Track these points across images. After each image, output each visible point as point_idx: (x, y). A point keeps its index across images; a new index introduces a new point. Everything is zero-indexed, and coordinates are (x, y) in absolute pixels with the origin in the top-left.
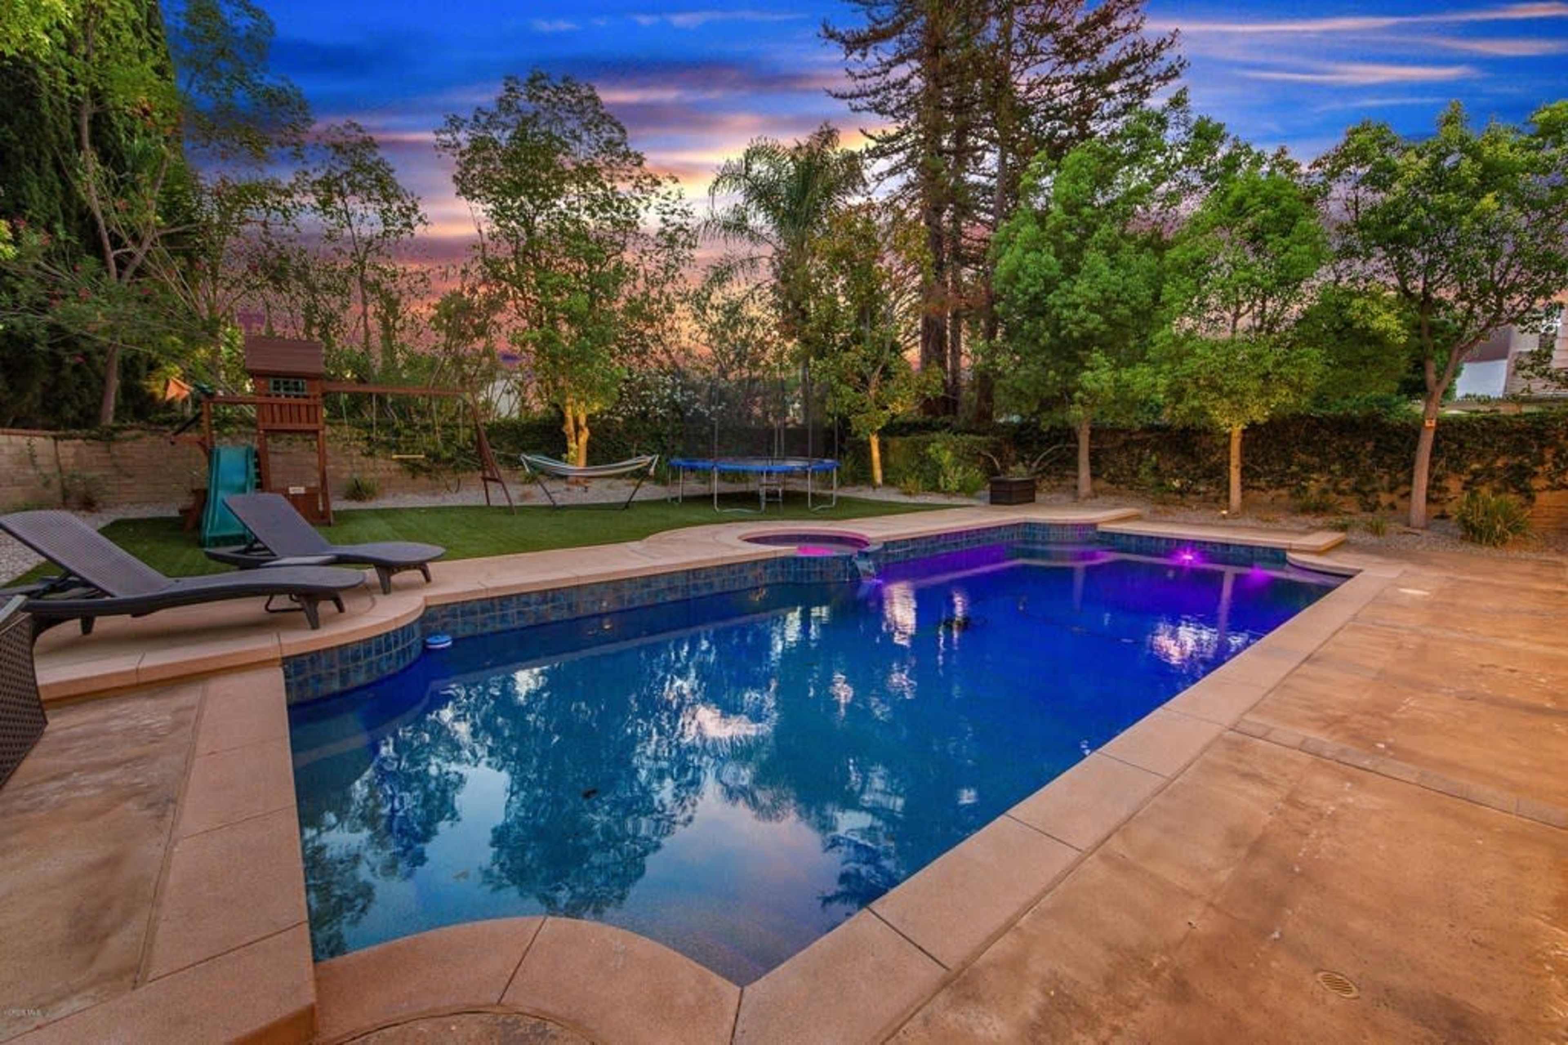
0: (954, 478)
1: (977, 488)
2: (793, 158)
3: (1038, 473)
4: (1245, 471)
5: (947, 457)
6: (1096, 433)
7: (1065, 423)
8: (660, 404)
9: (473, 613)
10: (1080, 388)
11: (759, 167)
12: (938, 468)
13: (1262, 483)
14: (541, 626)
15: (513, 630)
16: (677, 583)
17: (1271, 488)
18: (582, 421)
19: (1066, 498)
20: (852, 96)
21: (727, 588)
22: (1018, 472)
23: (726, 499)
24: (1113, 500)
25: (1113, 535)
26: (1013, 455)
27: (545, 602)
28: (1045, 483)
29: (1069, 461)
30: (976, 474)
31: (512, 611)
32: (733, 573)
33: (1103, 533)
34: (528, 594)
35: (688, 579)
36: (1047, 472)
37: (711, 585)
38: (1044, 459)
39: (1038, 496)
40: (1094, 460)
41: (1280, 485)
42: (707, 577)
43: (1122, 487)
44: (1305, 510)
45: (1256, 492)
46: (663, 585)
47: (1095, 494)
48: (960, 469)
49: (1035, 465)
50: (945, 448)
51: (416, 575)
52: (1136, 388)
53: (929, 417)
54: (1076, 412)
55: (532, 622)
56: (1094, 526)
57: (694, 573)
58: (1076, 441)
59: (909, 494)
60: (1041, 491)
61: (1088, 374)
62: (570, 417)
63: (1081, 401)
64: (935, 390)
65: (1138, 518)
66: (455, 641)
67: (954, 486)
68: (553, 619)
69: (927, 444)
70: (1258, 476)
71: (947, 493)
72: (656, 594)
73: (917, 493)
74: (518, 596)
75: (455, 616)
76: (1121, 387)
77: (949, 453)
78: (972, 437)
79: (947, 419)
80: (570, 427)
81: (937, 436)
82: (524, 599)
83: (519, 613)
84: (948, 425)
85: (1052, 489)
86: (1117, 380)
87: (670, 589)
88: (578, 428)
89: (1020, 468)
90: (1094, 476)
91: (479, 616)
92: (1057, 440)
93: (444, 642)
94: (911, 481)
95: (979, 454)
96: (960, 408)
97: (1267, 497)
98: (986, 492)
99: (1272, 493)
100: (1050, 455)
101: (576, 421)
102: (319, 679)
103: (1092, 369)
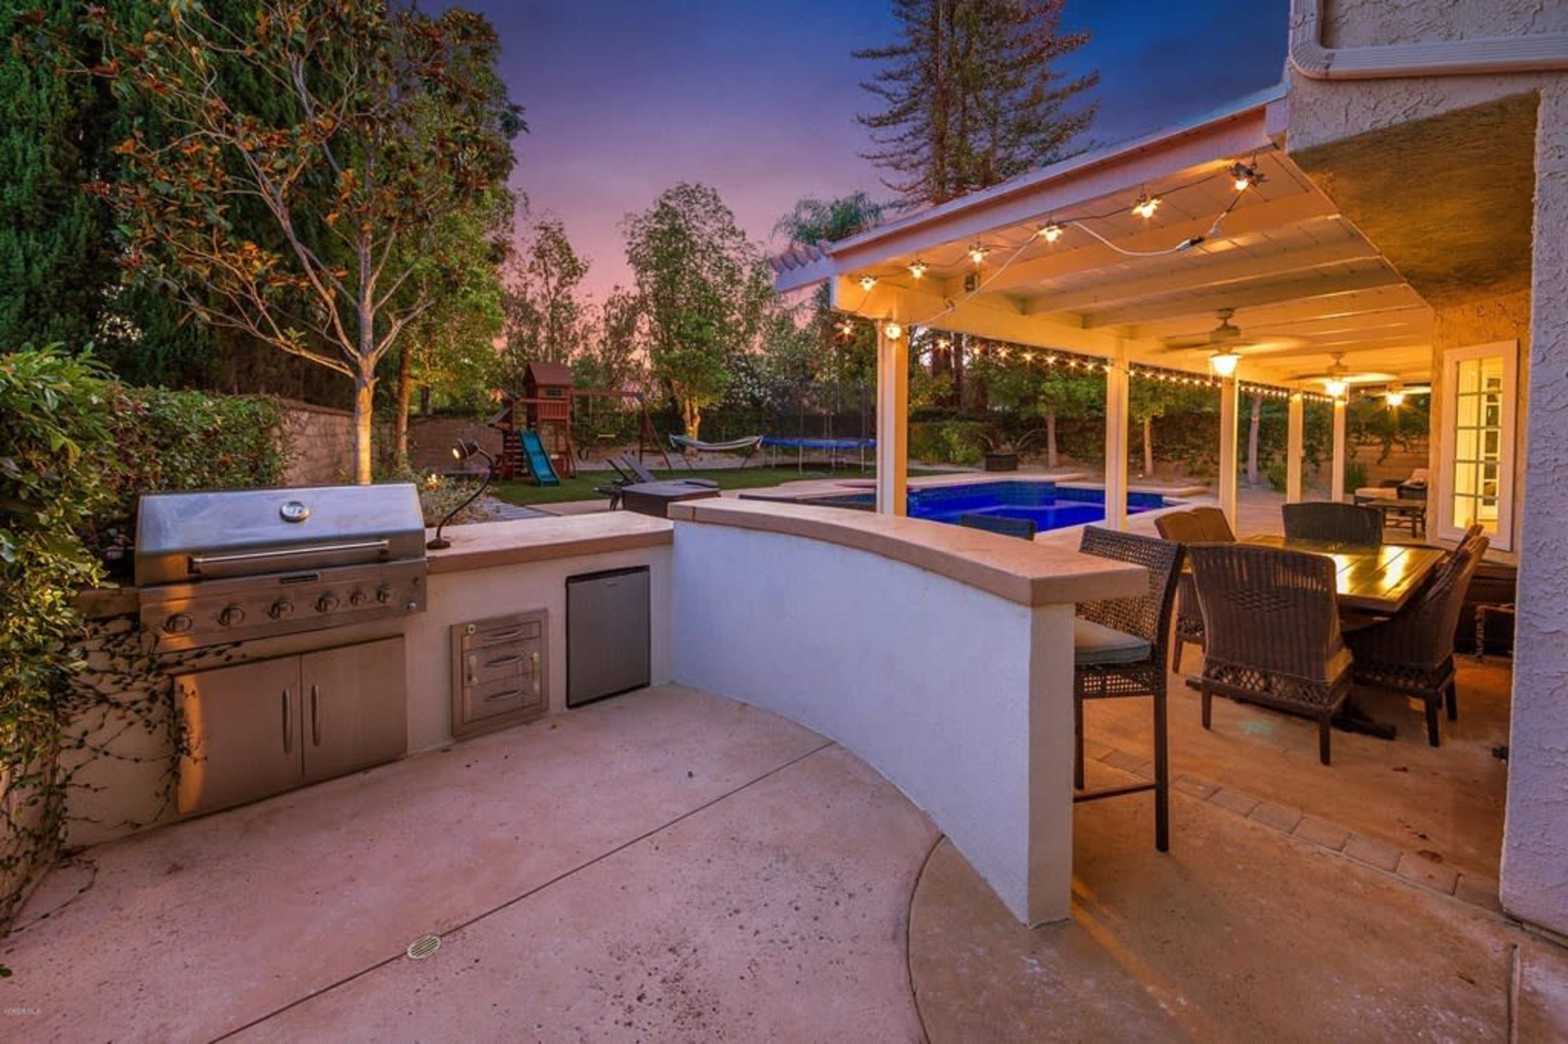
0: (960, 453)
1: (977, 460)
2: (832, 208)
3: (1021, 450)
4: (1155, 449)
5: (955, 438)
6: (1059, 422)
7: (1036, 413)
8: (745, 398)
10: (1043, 393)
11: (806, 216)
12: (948, 446)
13: (1169, 456)
17: (1174, 460)
18: (696, 411)
19: (1038, 467)
20: (875, 157)
22: (1007, 448)
23: (808, 467)
24: (1072, 469)
26: (1003, 437)
28: (1026, 458)
29: (1043, 442)
30: (976, 450)
33: (1060, 489)
36: (1027, 449)
38: (1026, 440)
39: (1020, 466)
40: (1059, 439)
41: (1180, 458)
43: (1081, 460)
44: (1191, 474)
45: (1165, 463)
47: (1060, 464)
48: (965, 446)
49: (1018, 444)
50: (954, 431)
52: (1078, 394)
53: (939, 407)
54: (1042, 409)
56: (1052, 483)
58: (1046, 427)
59: (927, 464)
60: (1023, 463)
61: (1048, 384)
62: (688, 408)
63: (1044, 401)
64: (946, 391)
65: (1084, 479)
67: (960, 459)
69: (940, 429)
70: (1166, 452)
71: (954, 463)
73: (934, 464)
76: (1069, 393)
77: (956, 436)
78: (972, 423)
79: (952, 409)
80: (687, 416)
81: (948, 423)
84: (952, 414)
85: (1031, 462)
86: (1067, 388)
88: (693, 417)
89: (1008, 446)
90: (1060, 451)
92: (1034, 426)
94: (929, 455)
95: (978, 436)
96: (962, 401)
97: (1172, 466)
98: (983, 464)
99: (1176, 463)
100: (1029, 437)
101: (692, 411)
103: (1050, 381)
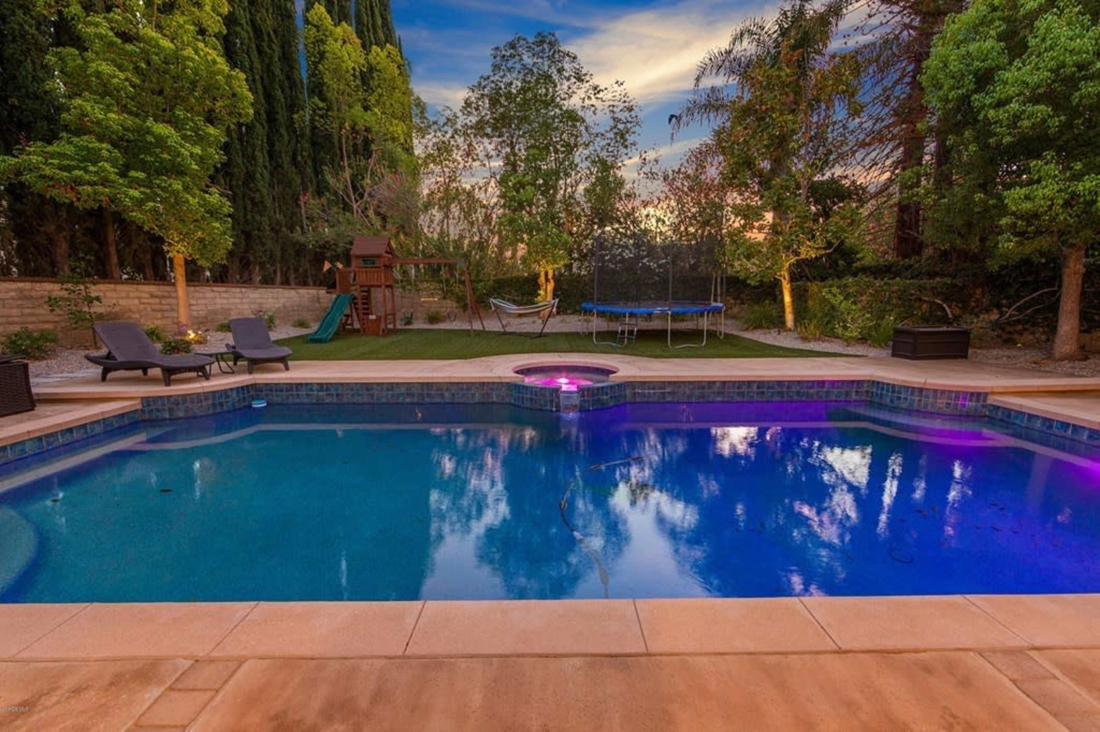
0: (854, 324)
5: (844, 303)
9: (281, 391)
14: (319, 404)
15: (303, 404)
16: (413, 390)
18: (550, 276)
19: (1028, 358)
21: (456, 400)
25: (1008, 412)
27: (321, 390)
28: (1028, 337)
31: (303, 392)
32: (462, 389)
33: (995, 407)
34: (311, 384)
35: (422, 390)
37: (442, 396)
42: (438, 389)
46: (403, 390)
48: (868, 315)
49: (1010, 313)
51: (281, 366)
55: (314, 401)
57: (428, 385)
62: (542, 274)
66: (268, 404)
67: (851, 333)
68: (328, 401)
72: (399, 395)
73: (815, 339)
74: (307, 384)
75: (271, 390)
80: (542, 279)
82: (309, 387)
83: (307, 395)
87: (408, 394)
88: (547, 280)
91: (284, 393)
93: (259, 404)
101: (546, 276)
102: (158, 410)
